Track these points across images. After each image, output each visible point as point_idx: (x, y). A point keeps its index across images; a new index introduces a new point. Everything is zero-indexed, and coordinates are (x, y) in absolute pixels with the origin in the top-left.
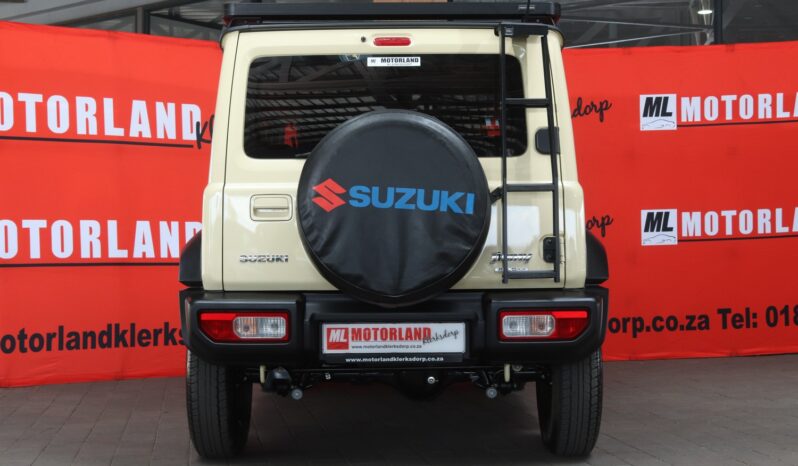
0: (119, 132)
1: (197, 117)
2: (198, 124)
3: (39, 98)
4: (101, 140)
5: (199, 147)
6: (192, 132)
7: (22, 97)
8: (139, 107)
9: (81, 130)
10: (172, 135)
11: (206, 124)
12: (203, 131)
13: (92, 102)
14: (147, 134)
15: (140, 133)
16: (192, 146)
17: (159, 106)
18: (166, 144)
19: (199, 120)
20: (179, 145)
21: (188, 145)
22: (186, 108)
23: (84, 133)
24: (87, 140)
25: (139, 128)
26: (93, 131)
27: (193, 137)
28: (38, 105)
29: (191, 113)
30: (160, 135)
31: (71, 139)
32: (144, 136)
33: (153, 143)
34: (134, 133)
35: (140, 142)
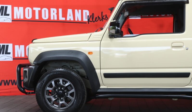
0: (64, 19)
1: (88, 14)
2: (88, 16)
3: (39, 9)
4: (58, 21)
5: (89, 23)
6: (86, 19)
7: (34, 9)
8: (70, 11)
9: (52, 18)
10: (80, 20)
11: (91, 16)
12: (90, 18)
13: (55, 10)
14: (72, 19)
15: (70, 19)
16: (86, 23)
17: (76, 11)
18: (78, 22)
19: (89, 15)
20: (82, 22)
21: (85, 23)
22: (84, 11)
23: (53, 19)
24: (54, 21)
25: (70, 17)
26: (56, 19)
27: (87, 20)
28: (39, 11)
29: (86, 13)
30: (76, 20)
31: (49, 21)
32: (71, 20)
33: (74, 22)
34: (68, 19)
35: (70, 22)
